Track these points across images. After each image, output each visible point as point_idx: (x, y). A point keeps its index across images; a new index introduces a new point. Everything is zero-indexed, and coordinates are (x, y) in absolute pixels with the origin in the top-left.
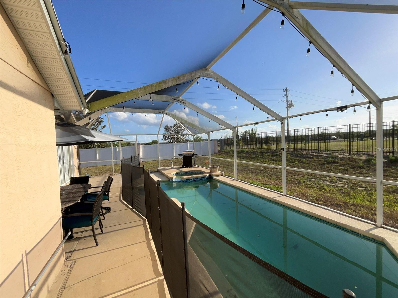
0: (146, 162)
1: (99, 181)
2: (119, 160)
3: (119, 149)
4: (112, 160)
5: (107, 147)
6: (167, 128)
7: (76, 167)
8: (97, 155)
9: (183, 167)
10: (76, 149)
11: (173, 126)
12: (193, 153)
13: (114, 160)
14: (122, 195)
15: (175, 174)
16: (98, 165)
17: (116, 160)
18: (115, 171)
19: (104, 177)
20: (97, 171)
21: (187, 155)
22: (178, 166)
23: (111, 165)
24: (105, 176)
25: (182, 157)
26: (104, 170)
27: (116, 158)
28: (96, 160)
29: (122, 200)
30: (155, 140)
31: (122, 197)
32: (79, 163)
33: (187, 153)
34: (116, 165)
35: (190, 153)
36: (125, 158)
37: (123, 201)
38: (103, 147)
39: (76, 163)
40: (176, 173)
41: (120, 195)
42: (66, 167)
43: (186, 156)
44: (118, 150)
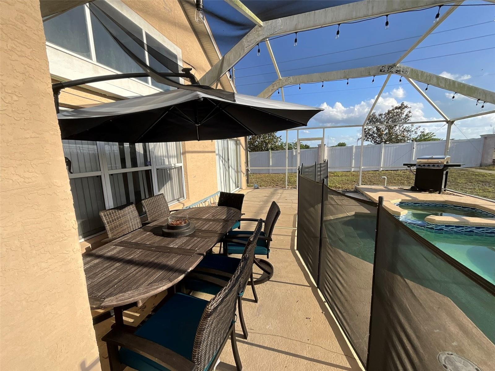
0: (333, 173)
1: (267, 196)
2: (295, 168)
3: (296, 152)
4: (286, 167)
5: (283, 150)
6: (372, 119)
7: (244, 174)
8: (271, 159)
9: (413, 190)
10: (244, 149)
11: (385, 114)
12: (447, 162)
13: (288, 168)
14: (296, 235)
15: (398, 203)
16: (271, 172)
17: (292, 168)
18: (289, 182)
19: (274, 191)
20: (269, 180)
21: (429, 166)
22: (400, 187)
23: (285, 174)
24: (275, 188)
25: (414, 168)
26: (276, 179)
27: (291, 164)
28: (269, 166)
29: (296, 248)
30: (341, 143)
31: (296, 238)
32: (247, 168)
33: (430, 160)
34: (291, 173)
35: (440, 161)
36: (306, 165)
37: (297, 252)
38: (278, 150)
39: (243, 168)
40: (400, 203)
41: (293, 232)
42: (232, 173)
43: (427, 167)
44: (294, 154)
